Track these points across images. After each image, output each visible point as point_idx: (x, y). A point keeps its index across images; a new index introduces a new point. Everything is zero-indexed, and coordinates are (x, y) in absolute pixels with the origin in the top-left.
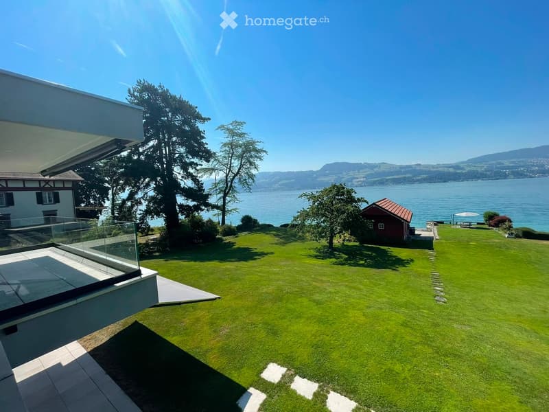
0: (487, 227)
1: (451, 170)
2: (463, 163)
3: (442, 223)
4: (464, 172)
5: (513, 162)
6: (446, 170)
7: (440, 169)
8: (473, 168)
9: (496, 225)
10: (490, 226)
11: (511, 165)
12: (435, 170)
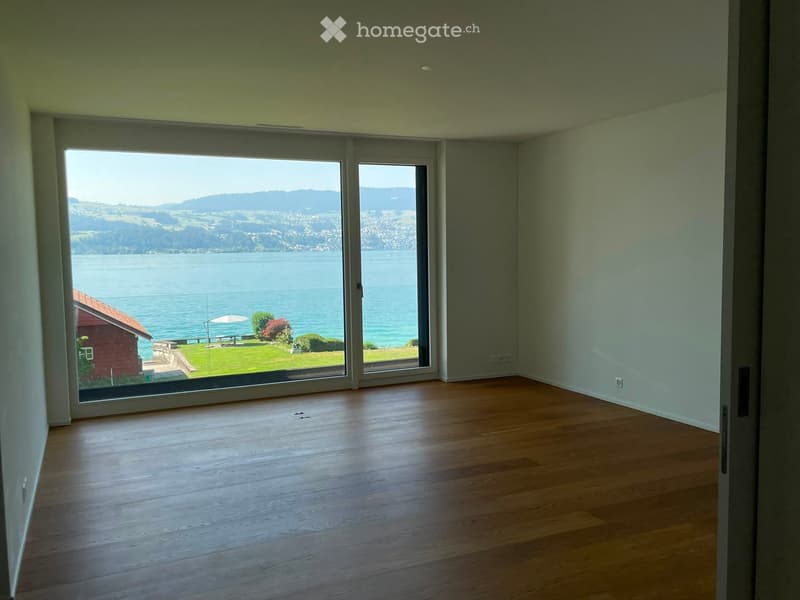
0: (258, 341)
1: (152, 223)
2: (176, 207)
3: (183, 342)
4: (178, 229)
5: (260, 217)
6: (139, 221)
7: (127, 219)
8: (196, 223)
9: (272, 337)
10: (262, 339)
11: (259, 222)
12: (113, 218)
